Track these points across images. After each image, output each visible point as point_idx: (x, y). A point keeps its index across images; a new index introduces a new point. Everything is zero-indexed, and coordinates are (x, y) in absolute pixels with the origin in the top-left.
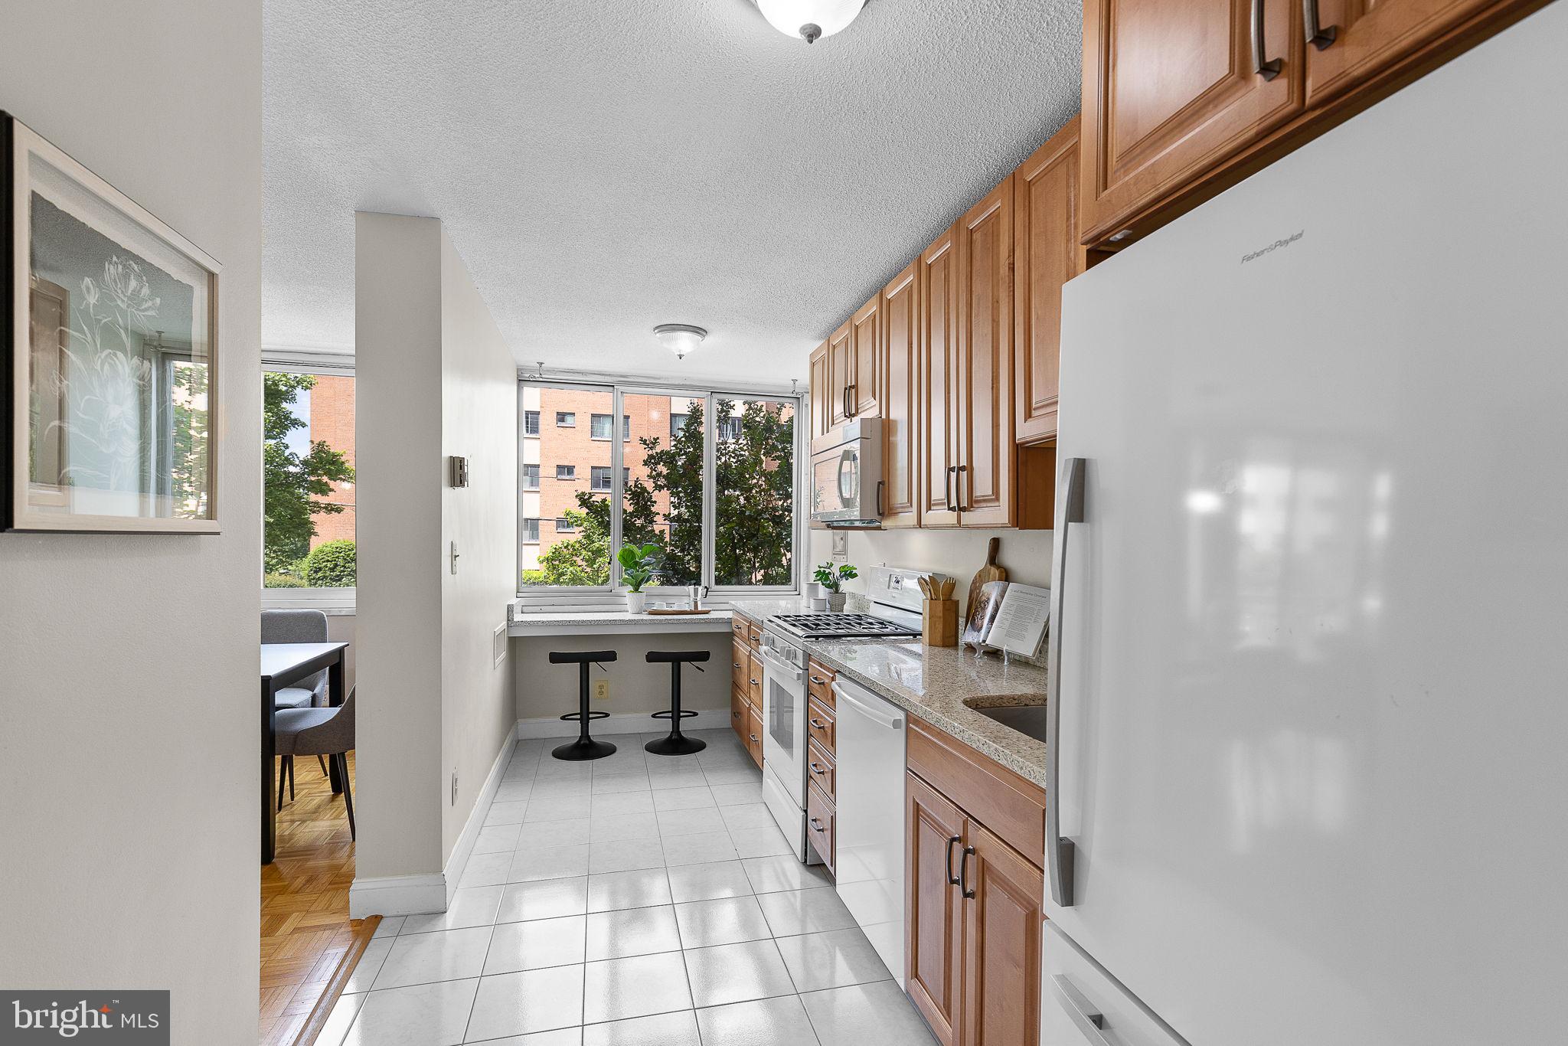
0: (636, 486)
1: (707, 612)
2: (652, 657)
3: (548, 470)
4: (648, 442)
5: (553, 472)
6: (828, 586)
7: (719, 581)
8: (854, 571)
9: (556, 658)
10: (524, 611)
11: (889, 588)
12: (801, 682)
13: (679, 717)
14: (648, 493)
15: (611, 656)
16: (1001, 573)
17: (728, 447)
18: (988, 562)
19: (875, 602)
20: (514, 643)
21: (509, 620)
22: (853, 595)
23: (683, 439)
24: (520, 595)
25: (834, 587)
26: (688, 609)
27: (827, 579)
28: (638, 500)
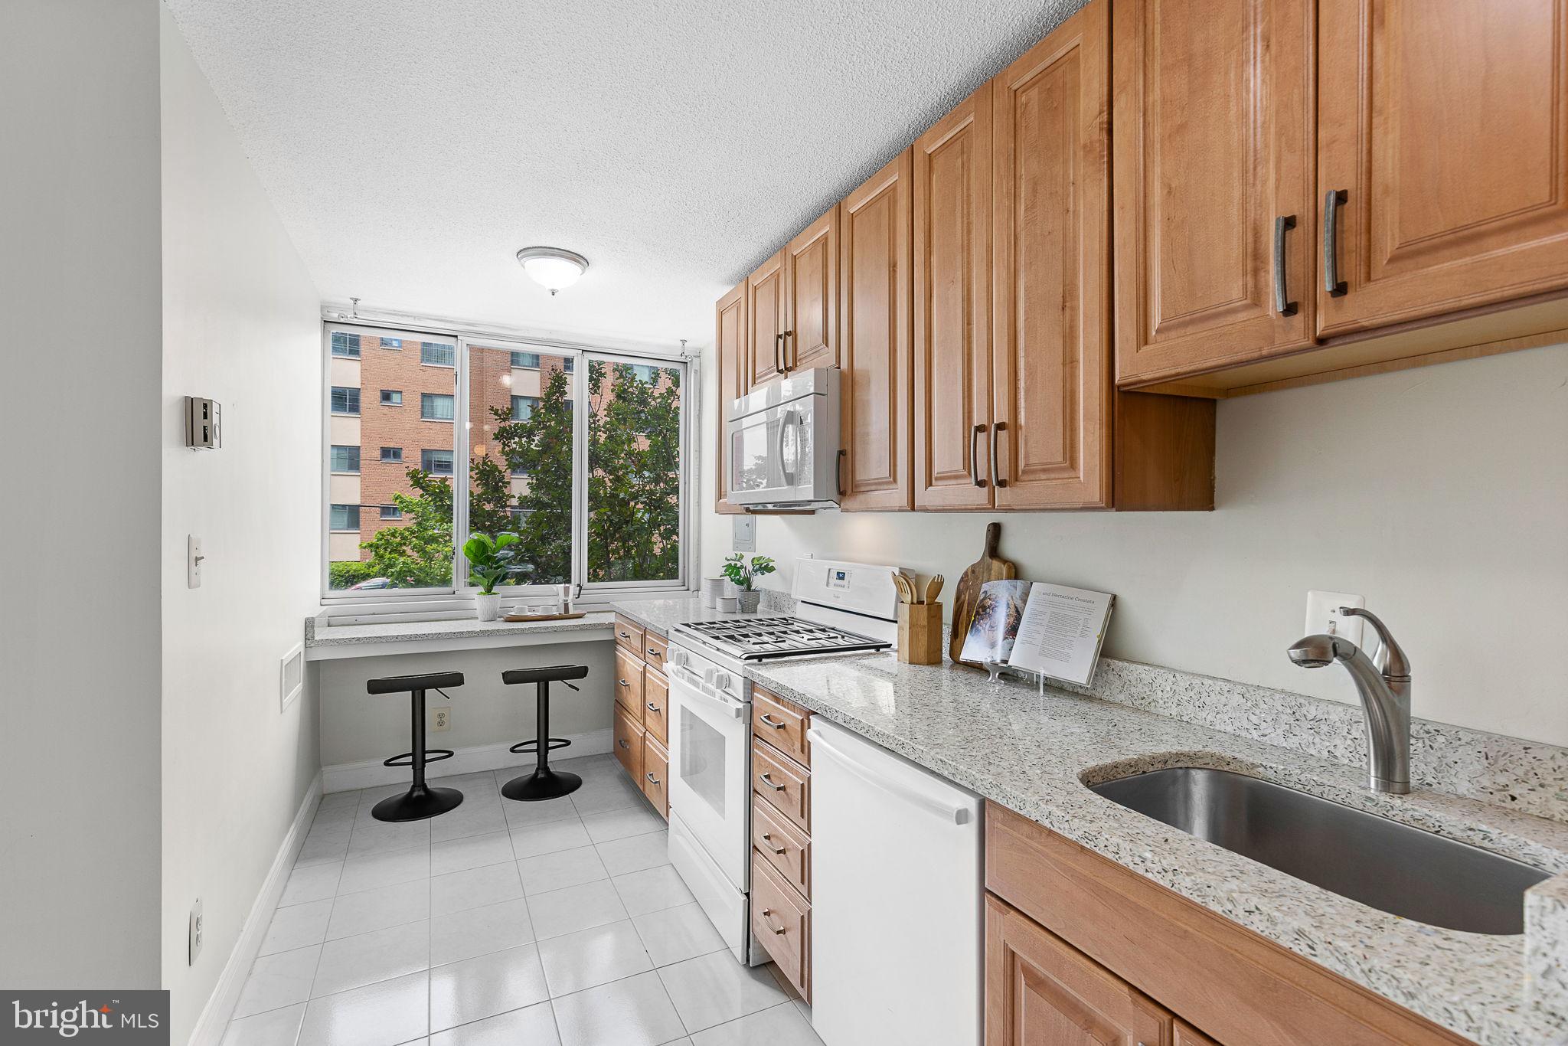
0: (484, 463)
1: (580, 616)
2: (510, 678)
3: (370, 454)
4: (500, 412)
5: (378, 454)
6: (739, 582)
7: (593, 577)
8: (771, 564)
9: (376, 687)
10: (331, 624)
11: (827, 585)
12: (741, 719)
13: (547, 749)
14: (500, 472)
15: (456, 680)
16: (1009, 568)
17: (598, 420)
18: (987, 554)
19: (802, 601)
20: (314, 669)
21: (309, 637)
22: (768, 593)
23: (543, 411)
24: (325, 602)
25: (746, 583)
26: (556, 613)
27: (738, 573)
28: (487, 480)
